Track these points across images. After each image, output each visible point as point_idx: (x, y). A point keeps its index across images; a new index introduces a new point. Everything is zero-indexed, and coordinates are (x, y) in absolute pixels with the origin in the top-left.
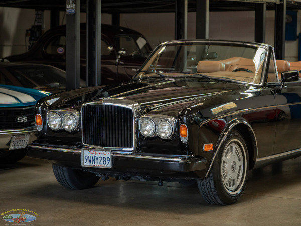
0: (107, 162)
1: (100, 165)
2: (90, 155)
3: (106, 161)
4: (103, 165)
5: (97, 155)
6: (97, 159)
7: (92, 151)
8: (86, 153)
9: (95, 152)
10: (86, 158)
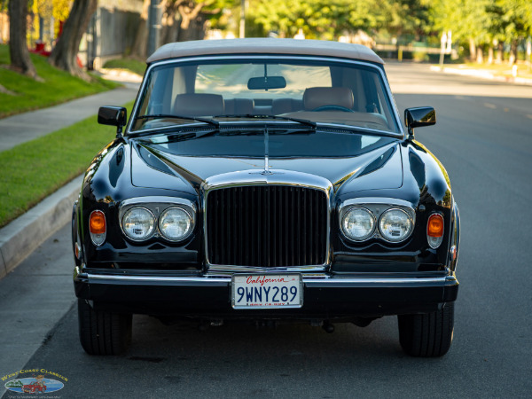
0: (290, 296)
1: (273, 303)
2: (250, 286)
3: (289, 294)
4: (281, 302)
5: (266, 285)
6: (267, 293)
7: (255, 278)
8: (240, 283)
9: (262, 278)
10: (241, 291)
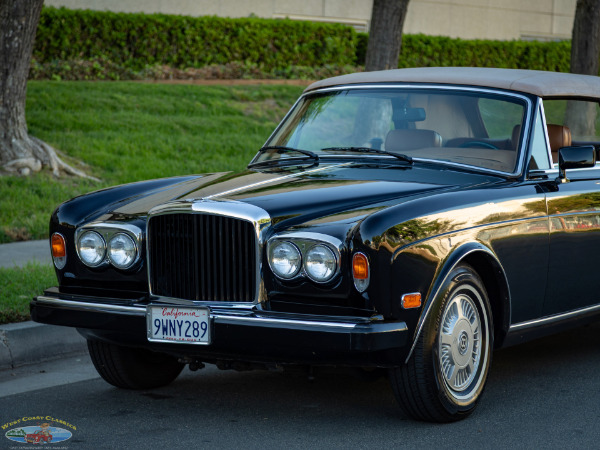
0: (201, 332)
1: (186, 338)
2: (165, 318)
3: (200, 329)
4: (193, 338)
5: (180, 318)
6: (180, 327)
7: (169, 310)
8: (157, 314)
9: (175, 311)
10: (157, 323)
